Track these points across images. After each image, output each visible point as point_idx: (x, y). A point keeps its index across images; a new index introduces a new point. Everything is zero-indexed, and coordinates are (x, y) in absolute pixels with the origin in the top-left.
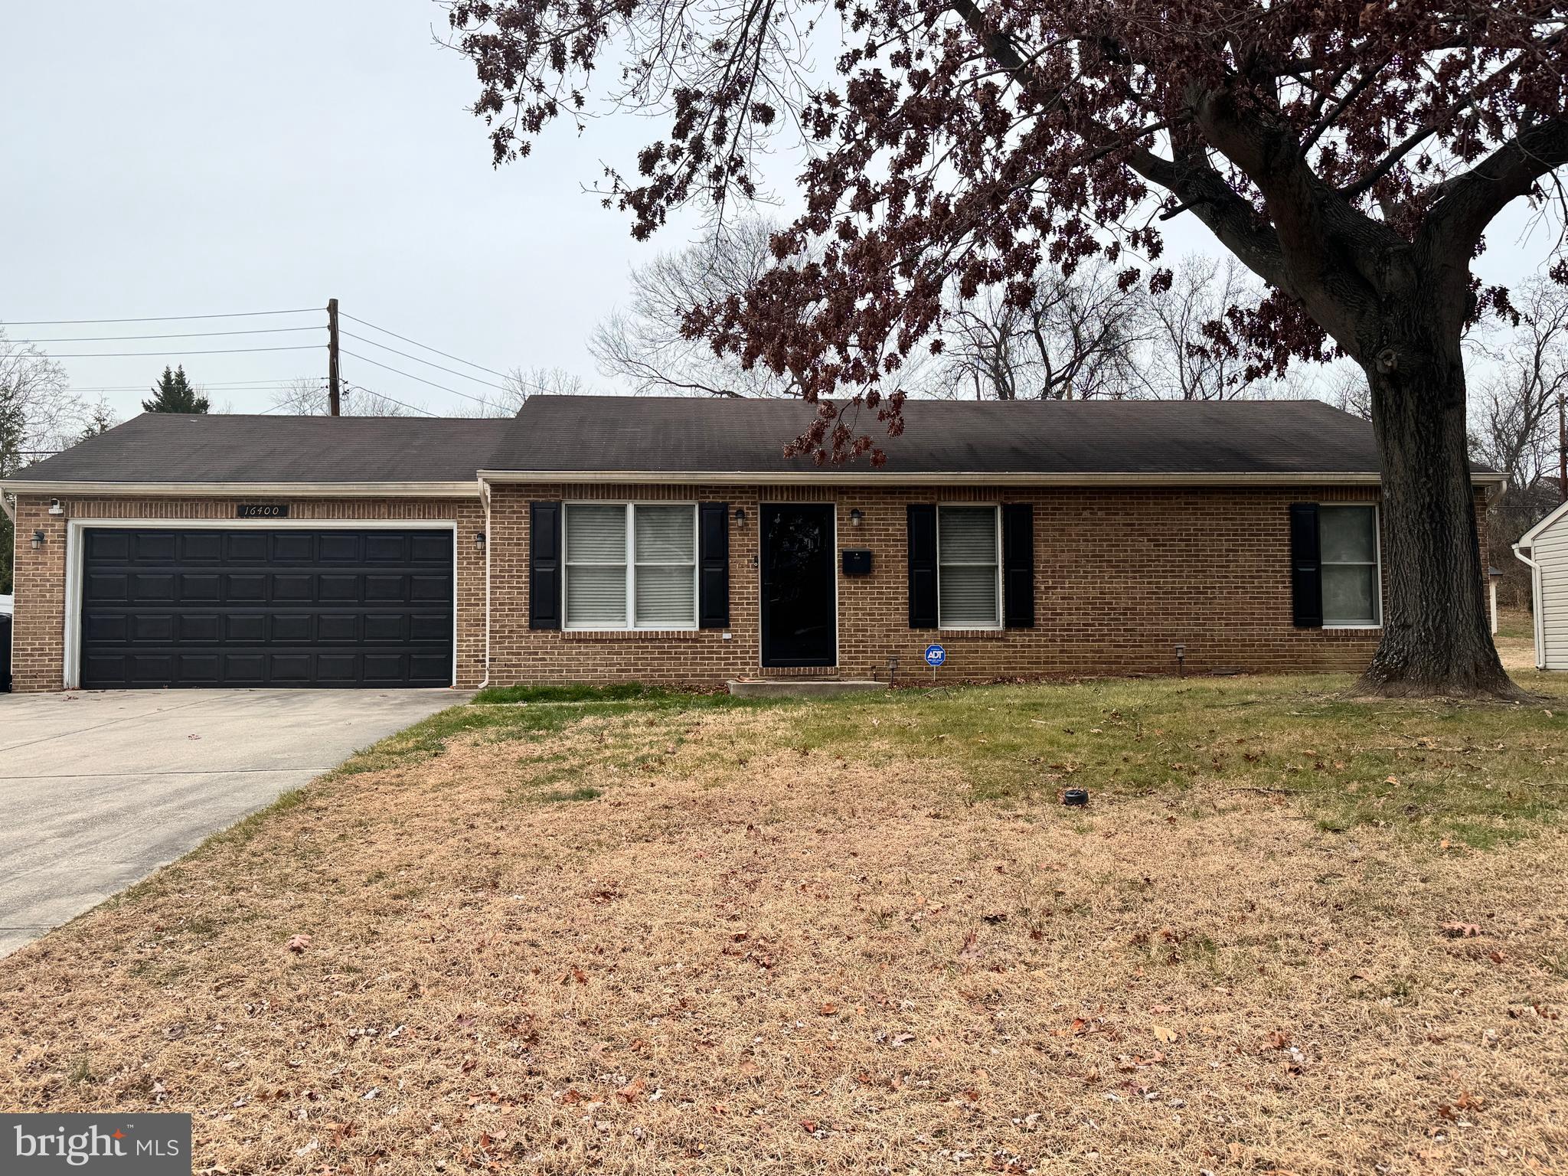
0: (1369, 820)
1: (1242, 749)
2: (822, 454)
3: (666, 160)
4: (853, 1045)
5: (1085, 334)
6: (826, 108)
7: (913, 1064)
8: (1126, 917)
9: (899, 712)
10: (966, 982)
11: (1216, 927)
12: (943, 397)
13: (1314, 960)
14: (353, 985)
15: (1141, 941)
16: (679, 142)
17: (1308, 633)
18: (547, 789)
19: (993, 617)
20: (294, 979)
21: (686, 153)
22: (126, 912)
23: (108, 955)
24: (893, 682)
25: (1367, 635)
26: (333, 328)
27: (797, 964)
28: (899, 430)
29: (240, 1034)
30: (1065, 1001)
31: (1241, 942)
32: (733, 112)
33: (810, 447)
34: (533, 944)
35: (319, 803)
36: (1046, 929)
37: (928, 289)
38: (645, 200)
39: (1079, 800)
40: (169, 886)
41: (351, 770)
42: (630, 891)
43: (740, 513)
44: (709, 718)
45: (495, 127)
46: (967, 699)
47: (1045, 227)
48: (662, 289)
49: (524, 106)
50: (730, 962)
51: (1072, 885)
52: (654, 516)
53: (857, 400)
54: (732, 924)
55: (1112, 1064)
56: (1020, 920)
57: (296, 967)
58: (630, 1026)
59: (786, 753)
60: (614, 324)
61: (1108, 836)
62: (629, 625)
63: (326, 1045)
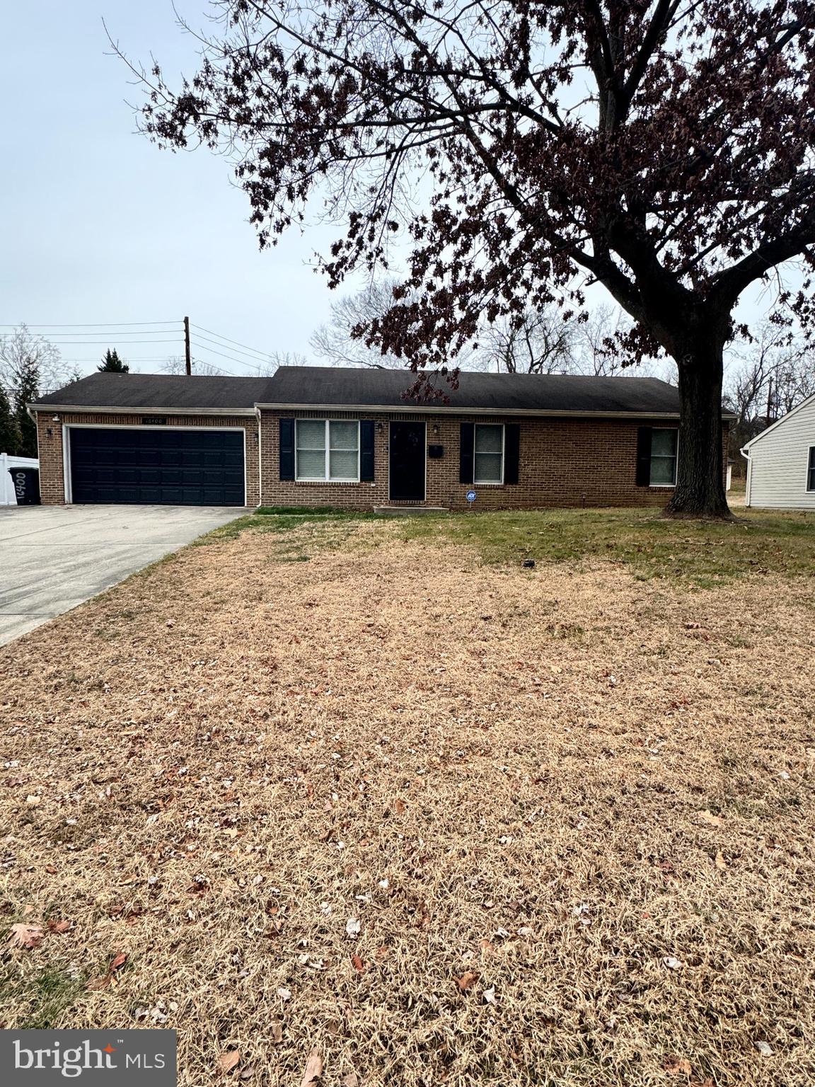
0: (658, 575)
1: (606, 542)
2: (419, 398)
3: (344, 249)
4: (417, 673)
5: (550, 341)
6: (421, 224)
7: (443, 681)
8: (545, 617)
9: (452, 523)
10: (471, 646)
11: (585, 622)
12: (482, 370)
13: (626, 638)
14: (195, 642)
15: (550, 628)
16: (351, 240)
17: (643, 488)
18: (285, 556)
19: (499, 479)
20: (168, 639)
21: (354, 245)
22: (93, 608)
23: (84, 627)
24: (451, 508)
25: (670, 490)
26: (187, 331)
27: (395, 637)
28: (456, 387)
29: (144, 663)
30: (514, 655)
31: (594, 629)
32: (378, 224)
33: (413, 394)
34: (277, 626)
35: (181, 560)
36: (510, 623)
37: (472, 317)
38: (334, 269)
39: (531, 565)
40: (112, 596)
41: (196, 544)
42: (322, 603)
43: (380, 426)
44: (363, 524)
45: (260, 230)
46: (484, 517)
47: (529, 288)
48: (345, 313)
49: (274, 219)
50: (365, 636)
51: (523, 603)
52: (340, 427)
53: (437, 372)
54: (368, 619)
55: (531, 682)
56: (498, 619)
57: (169, 634)
58: (318, 663)
59: (397, 541)
60: (322, 331)
61: (541, 581)
62: (327, 479)
63: (182, 669)
